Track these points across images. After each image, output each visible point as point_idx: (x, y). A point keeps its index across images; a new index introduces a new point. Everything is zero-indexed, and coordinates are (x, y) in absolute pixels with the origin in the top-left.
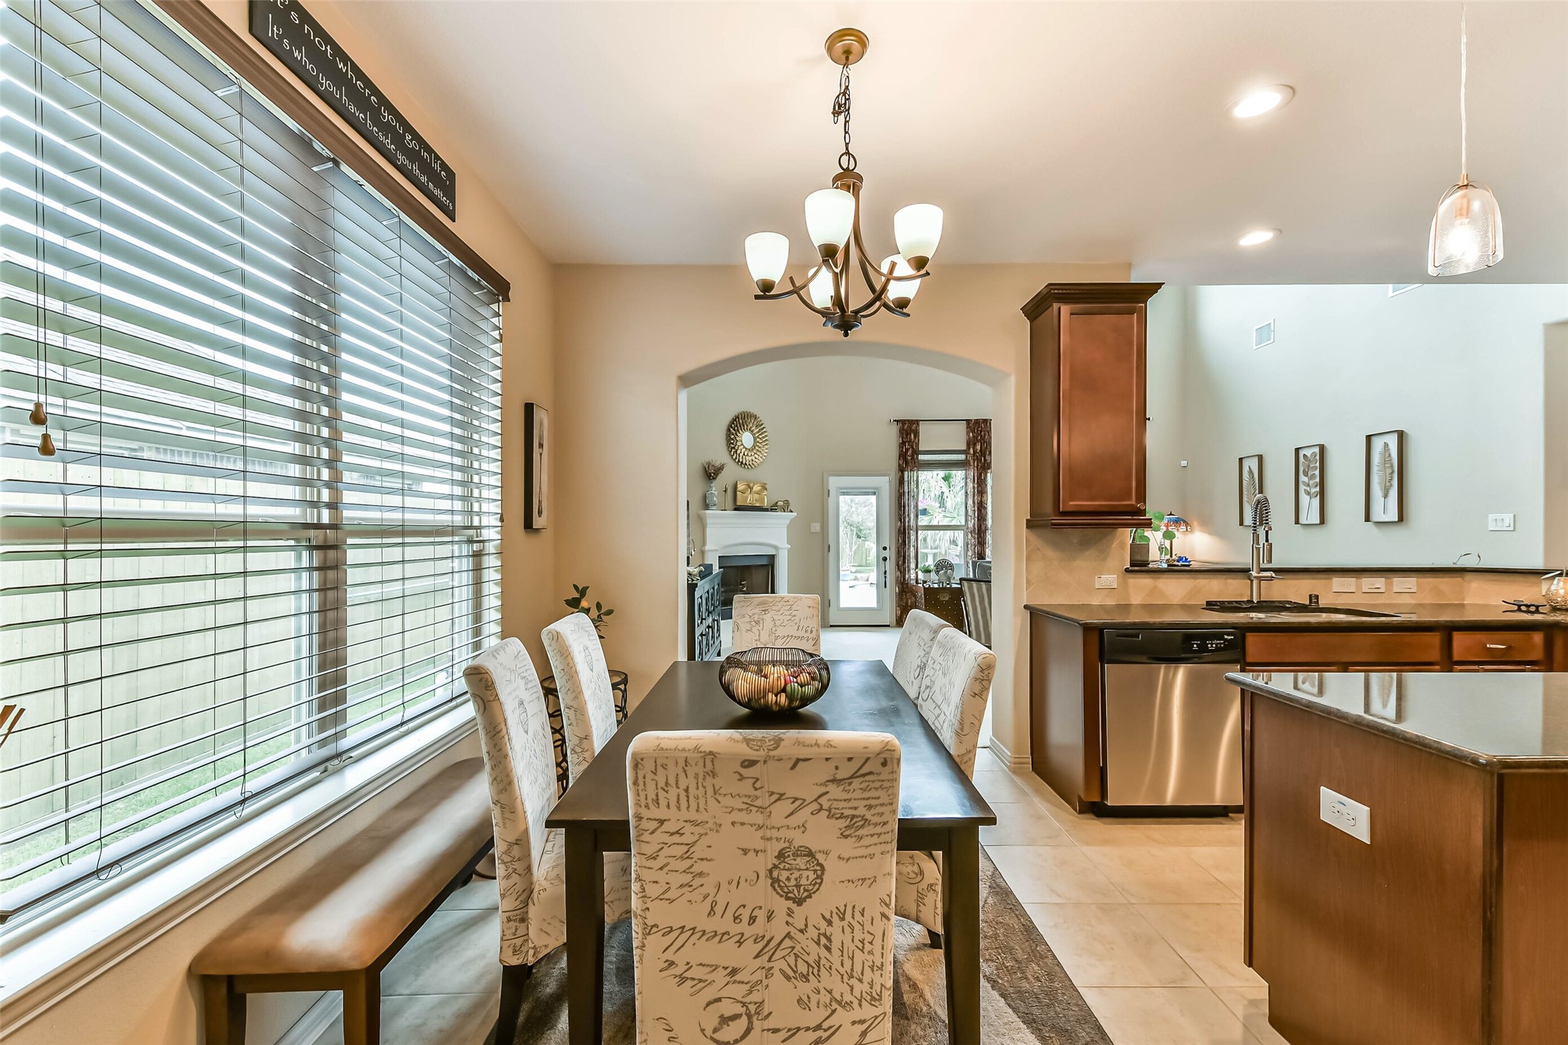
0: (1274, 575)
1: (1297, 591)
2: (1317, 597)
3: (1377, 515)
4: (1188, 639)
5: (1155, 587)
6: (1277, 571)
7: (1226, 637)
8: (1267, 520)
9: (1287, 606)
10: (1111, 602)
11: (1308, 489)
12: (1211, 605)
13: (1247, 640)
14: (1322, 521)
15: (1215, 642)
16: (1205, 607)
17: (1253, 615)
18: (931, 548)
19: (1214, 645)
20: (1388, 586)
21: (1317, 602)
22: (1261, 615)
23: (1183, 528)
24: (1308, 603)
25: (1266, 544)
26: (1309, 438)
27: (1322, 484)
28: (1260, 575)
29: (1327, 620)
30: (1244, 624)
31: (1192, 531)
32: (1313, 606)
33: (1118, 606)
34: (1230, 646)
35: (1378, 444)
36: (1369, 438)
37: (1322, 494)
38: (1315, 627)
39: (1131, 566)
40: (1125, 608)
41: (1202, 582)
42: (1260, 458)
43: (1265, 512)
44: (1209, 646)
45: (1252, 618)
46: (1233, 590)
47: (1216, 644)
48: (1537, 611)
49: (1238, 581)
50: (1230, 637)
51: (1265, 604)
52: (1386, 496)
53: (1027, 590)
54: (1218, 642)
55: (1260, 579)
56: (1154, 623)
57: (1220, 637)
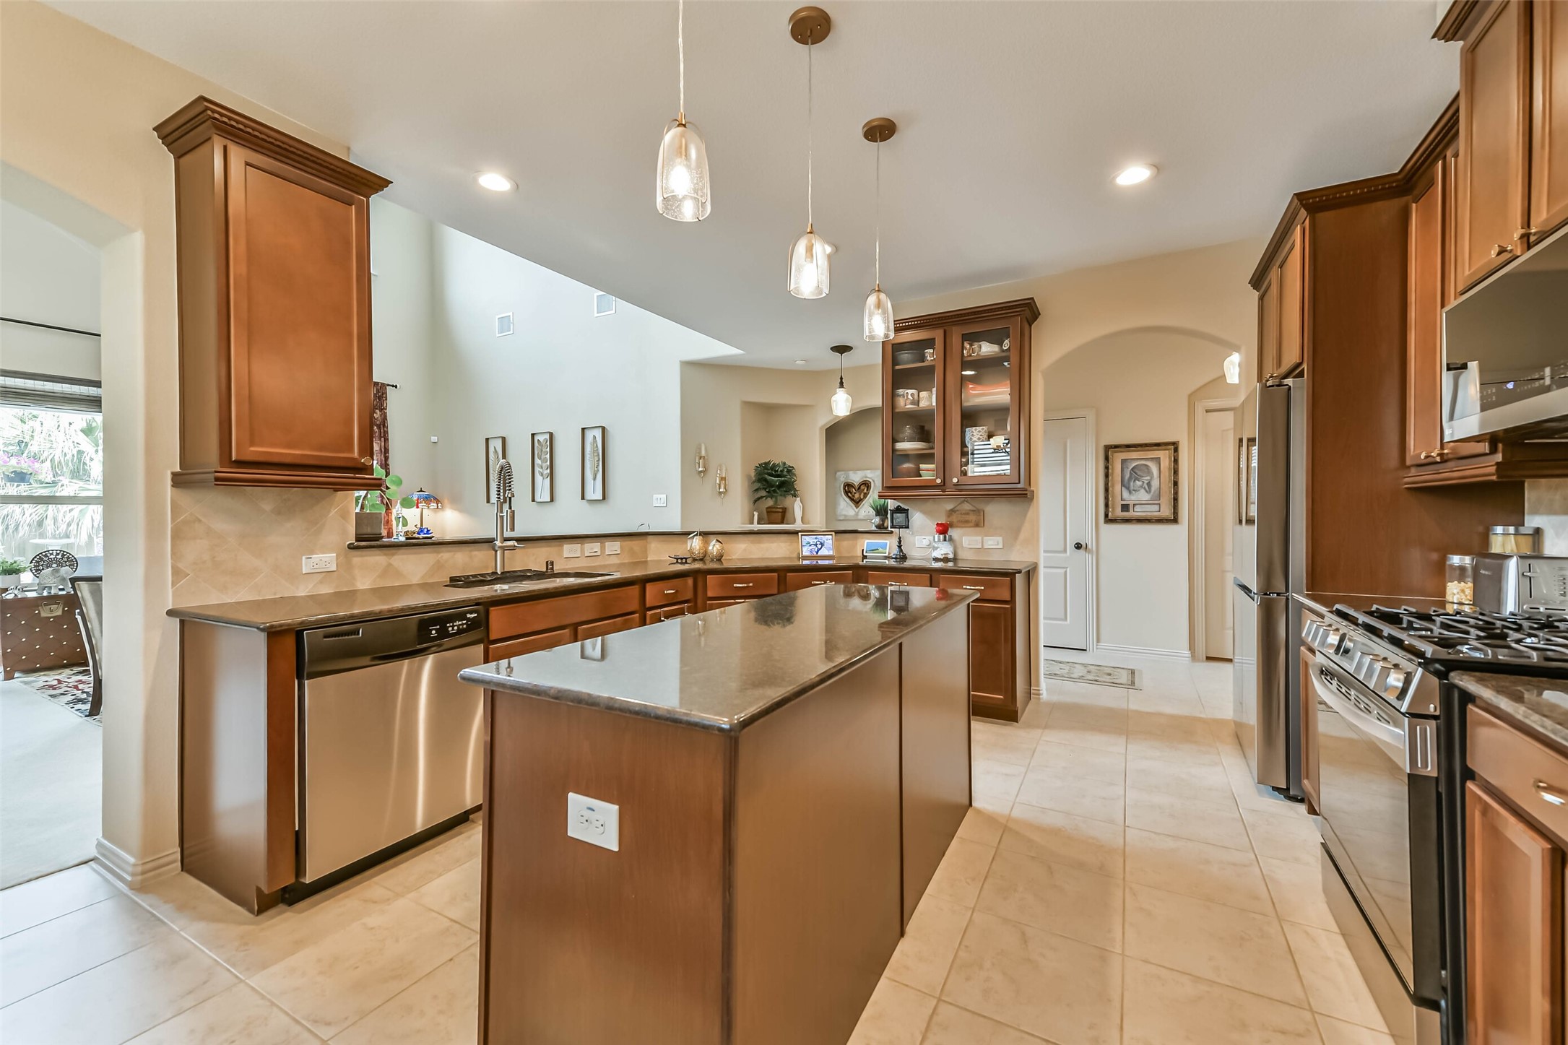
0: (516, 544)
1: (534, 559)
2: (552, 563)
3: (589, 495)
4: (424, 626)
5: (390, 565)
6: (519, 540)
7: (468, 616)
8: (510, 486)
9: (528, 574)
10: (326, 589)
11: (541, 470)
12: (455, 582)
13: (490, 616)
14: (552, 500)
15: (457, 623)
16: (448, 583)
17: (497, 587)
18: (54, 537)
19: (456, 628)
20: (603, 548)
21: (552, 569)
22: (505, 587)
23: (433, 505)
24: (545, 570)
25: (509, 511)
26: (542, 427)
27: (551, 467)
28: (504, 544)
29: (562, 584)
30: (488, 598)
31: (443, 508)
32: (548, 574)
33: (337, 594)
34: (473, 625)
35: (589, 435)
36: (583, 429)
37: (552, 475)
38: (554, 592)
39: (356, 541)
40: (351, 595)
41: (446, 555)
42: (504, 439)
43: (508, 477)
44: (450, 629)
45: (496, 590)
46: (476, 562)
47: (458, 626)
48: (686, 563)
49: (482, 552)
50: (473, 616)
51: (508, 574)
52: (594, 479)
53: (173, 585)
54: (460, 623)
55: (504, 549)
56: (381, 612)
57: (462, 616)
